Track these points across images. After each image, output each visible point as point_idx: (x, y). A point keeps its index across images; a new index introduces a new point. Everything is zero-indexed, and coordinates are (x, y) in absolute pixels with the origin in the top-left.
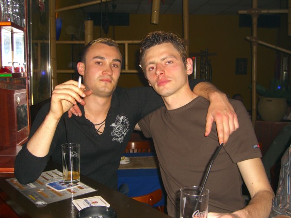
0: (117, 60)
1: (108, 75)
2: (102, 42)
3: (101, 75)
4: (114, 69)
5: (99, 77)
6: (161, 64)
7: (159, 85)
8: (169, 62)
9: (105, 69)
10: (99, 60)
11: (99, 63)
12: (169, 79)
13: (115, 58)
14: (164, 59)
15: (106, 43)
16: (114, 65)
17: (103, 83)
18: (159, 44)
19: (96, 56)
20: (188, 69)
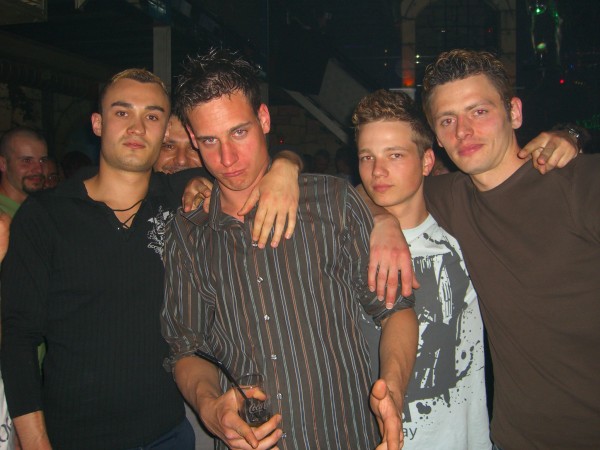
0: (156, 108)
1: (137, 135)
2: (130, 76)
3: (126, 135)
4: (149, 124)
5: (121, 139)
6: (466, 117)
7: (461, 153)
8: (480, 112)
9: (132, 124)
10: (123, 109)
11: (122, 113)
12: (482, 142)
13: (150, 104)
14: (470, 108)
15: (135, 78)
16: (152, 117)
17: (128, 151)
18: (462, 78)
19: (116, 101)
20: (514, 118)
